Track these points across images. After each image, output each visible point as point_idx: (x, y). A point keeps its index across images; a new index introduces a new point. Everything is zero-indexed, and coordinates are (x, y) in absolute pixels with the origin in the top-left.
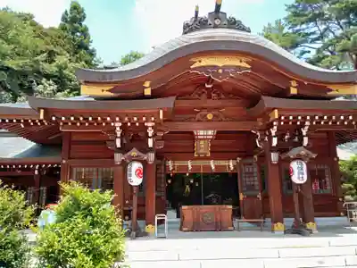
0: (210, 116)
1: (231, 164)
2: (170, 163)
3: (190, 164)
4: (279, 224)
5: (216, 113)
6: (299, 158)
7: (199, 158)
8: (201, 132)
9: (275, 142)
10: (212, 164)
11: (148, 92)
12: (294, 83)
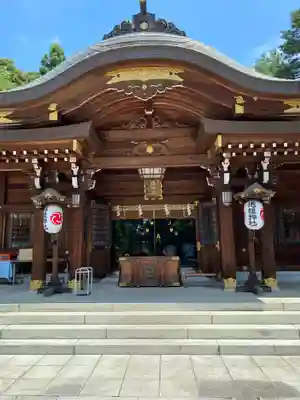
0: (150, 150)
1: (188, 209)
2: (118, 208)
3: (140, 209)
4: (231, 279)
5: (158, 145)
6: (253, 198)
7: (150, 202)
8: (147, 171)
9: (227, 178)
10: (167, 209)
11: (54, 117)
12: (240, 100)
